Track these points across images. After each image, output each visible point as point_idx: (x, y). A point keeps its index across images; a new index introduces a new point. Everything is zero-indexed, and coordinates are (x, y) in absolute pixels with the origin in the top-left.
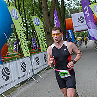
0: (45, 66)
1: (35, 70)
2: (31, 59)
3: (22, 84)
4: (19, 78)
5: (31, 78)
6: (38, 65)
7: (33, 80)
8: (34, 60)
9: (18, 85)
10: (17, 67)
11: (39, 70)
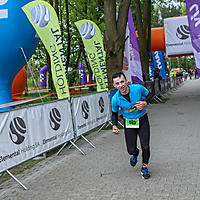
0: (100, 122)
1: (80, 127)
2: (71, 105)
3: (49, 154)
4: (45, 142)
5: (69, 143)
6: (86, 118)
7: (73, 148)
8: (77, 108)
9: (42, 155)
10: (42, 118)
11: (87, 129)
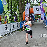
1: (12, 30)
2: (10, 25)
4: (4, 33)
6: (14, 28)
10: (3, 27)
11: (14, 30)
